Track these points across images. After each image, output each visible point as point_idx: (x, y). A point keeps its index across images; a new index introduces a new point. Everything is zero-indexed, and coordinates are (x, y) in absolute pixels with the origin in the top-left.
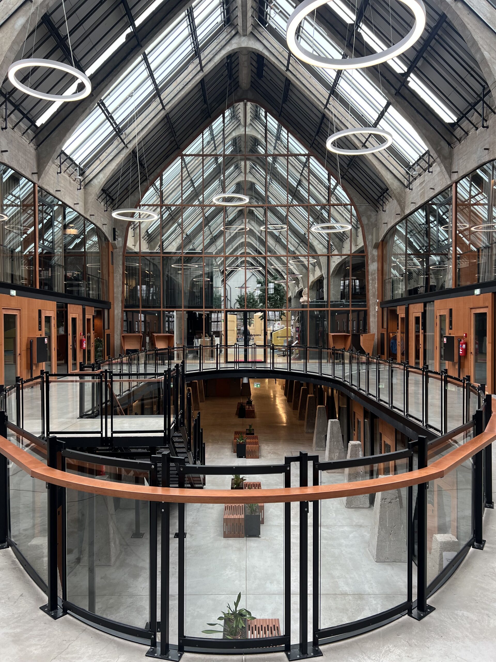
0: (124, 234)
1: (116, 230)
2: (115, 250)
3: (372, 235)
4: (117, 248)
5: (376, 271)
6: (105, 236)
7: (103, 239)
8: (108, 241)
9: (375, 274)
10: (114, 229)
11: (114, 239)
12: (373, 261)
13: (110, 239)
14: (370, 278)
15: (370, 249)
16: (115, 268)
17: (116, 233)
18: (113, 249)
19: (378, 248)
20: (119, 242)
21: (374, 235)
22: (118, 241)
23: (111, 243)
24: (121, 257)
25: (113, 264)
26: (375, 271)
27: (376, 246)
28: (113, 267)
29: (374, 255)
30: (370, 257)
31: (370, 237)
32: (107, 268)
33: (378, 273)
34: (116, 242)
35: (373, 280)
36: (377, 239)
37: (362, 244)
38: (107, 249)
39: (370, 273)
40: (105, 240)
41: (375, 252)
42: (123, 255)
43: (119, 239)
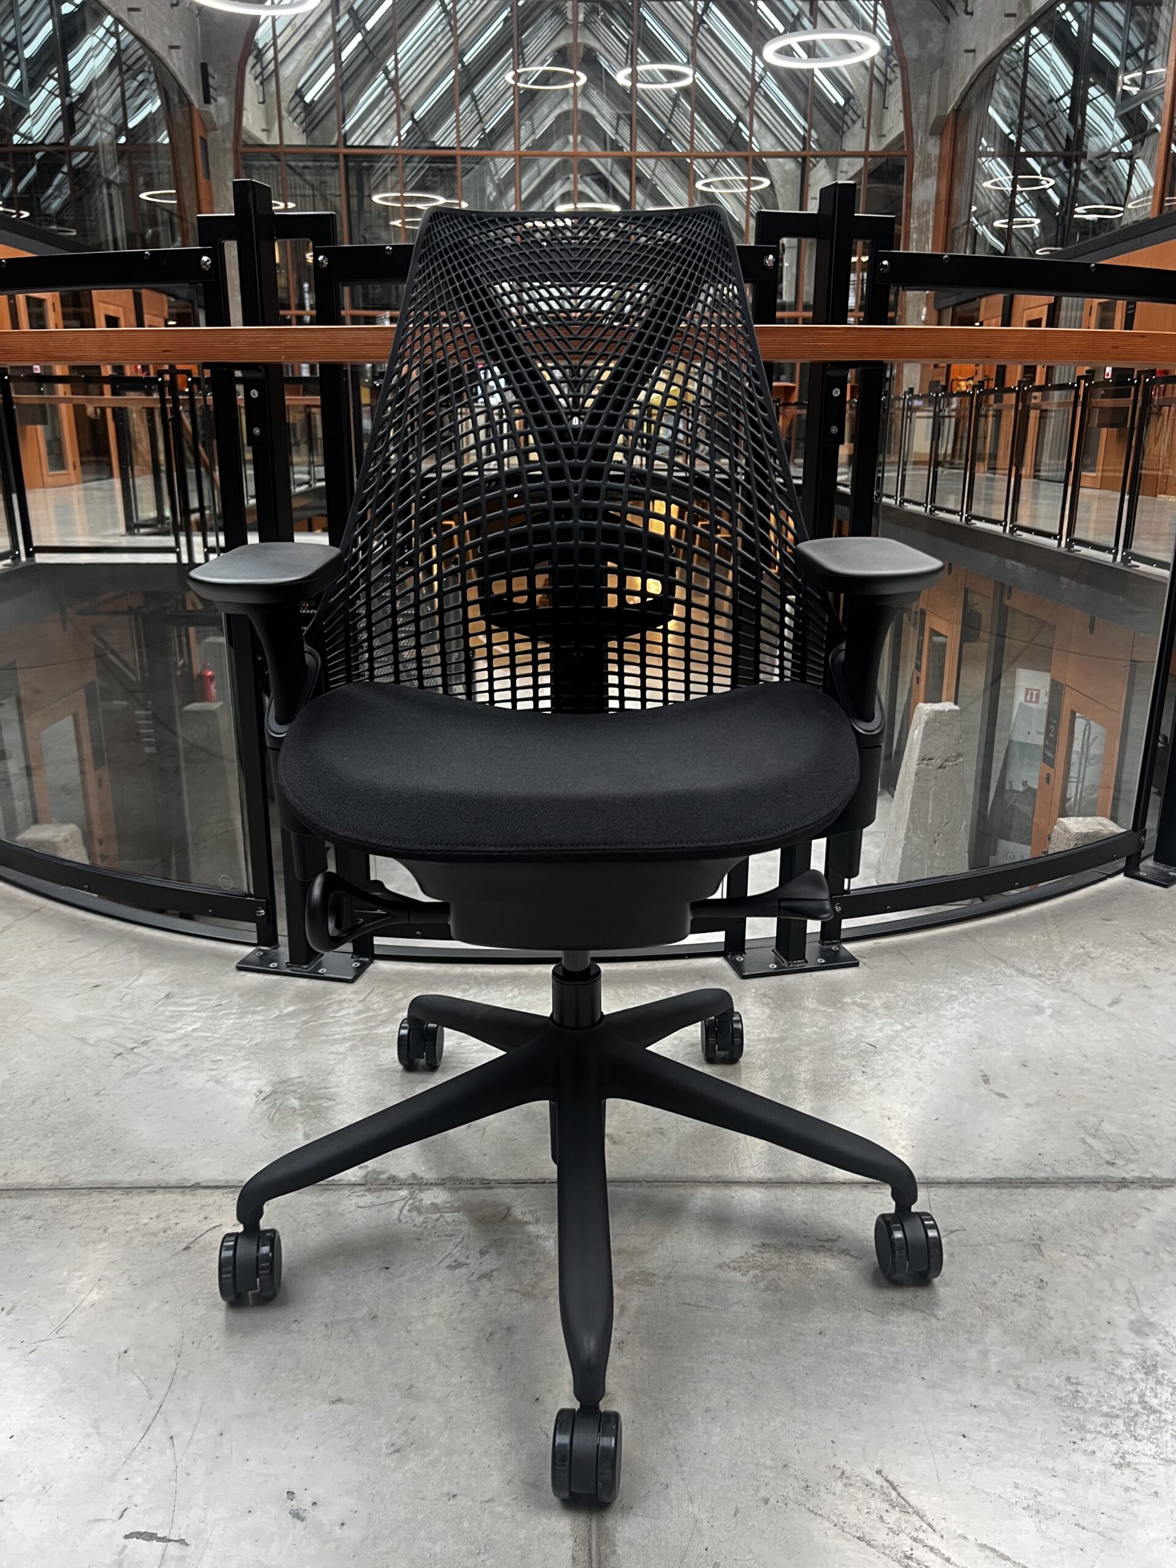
0: (234, 84)
1: (210, 70)
2: (211, 135)
3: (929, 95)
4: (215, 129)
5: (932, 205)
6: (180, 87)
7: (176, 99)
8: (190, 104)
9: (928, 211)
10: (204, 67)
11: (207, 99)
12: (926, 175)
13: (195, 97)
14: (914, 224)
15: (919, 136)
16: (214, 189)
17: (211, 80)
18: (206, 130)
19: (941, 135)
20: (221, 107)
21: (935, 93)
22: (216, 106)
23: (198, 111)
24: (230, 156)
25: (208, 175)
26: (929, 206)
27: (937, 130)
28: (210, 187)
29: (929, 155)
30: (917, 162)
31: (923, 99)
32: (194, 188)
33: (936, 211)
34: (212, 108)
35: (921, 231)
36: (943, 106)
37: (900, 128)
38: (188, 132)
39: (914, 211)
40: (181, 102)
41: (933, 148)
42: (236, 152)
43: (222, 100)
